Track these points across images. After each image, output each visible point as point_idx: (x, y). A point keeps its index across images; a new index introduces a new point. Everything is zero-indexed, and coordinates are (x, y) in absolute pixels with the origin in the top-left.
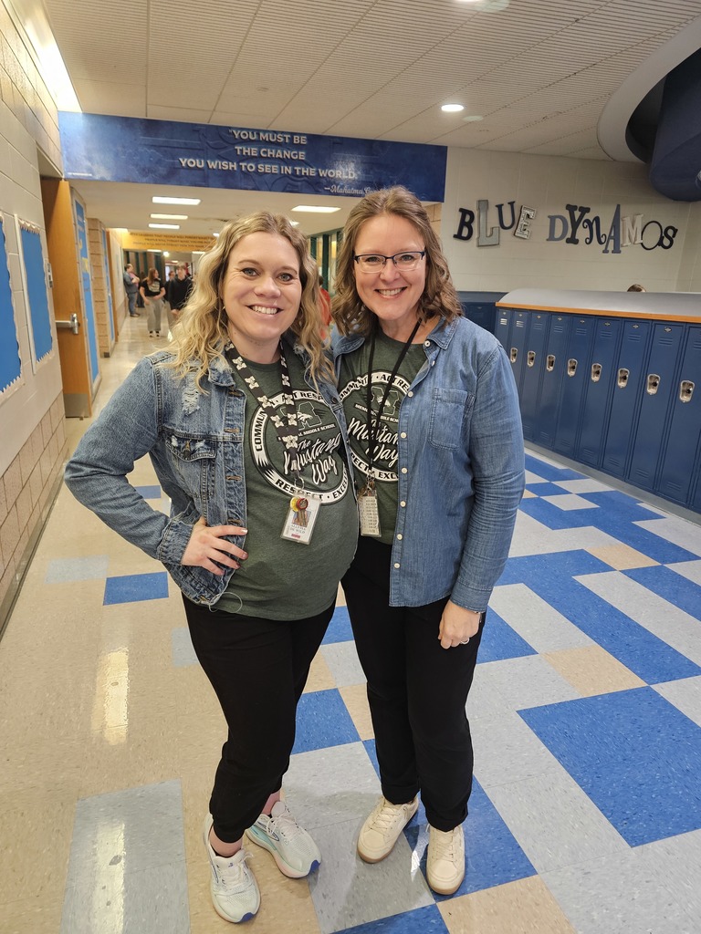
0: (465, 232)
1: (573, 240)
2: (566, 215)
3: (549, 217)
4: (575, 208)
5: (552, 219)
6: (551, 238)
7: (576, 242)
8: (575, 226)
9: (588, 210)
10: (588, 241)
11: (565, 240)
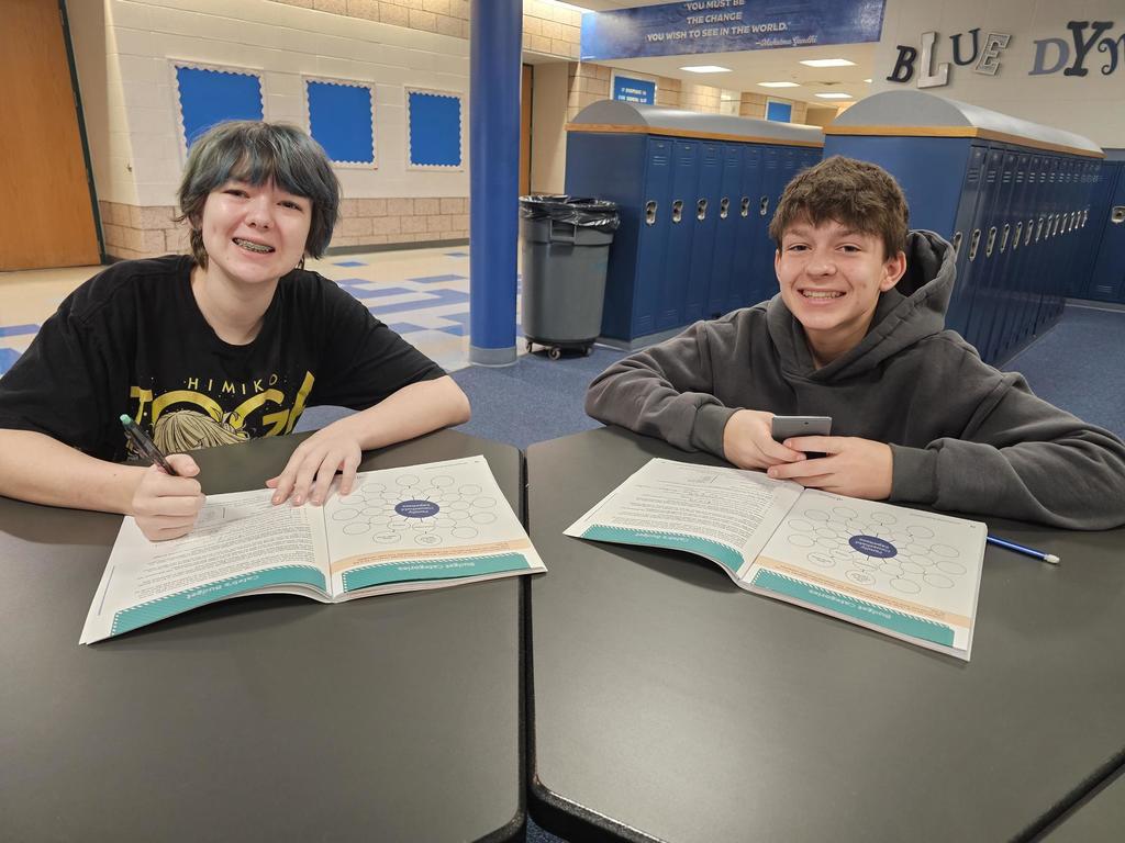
0: (904, 72)
1: (1078, 70)
2: (1069, 37)
3: (1036, 42)
4: (1085, 25)
5: (1042, 46)
6: (1038, 70)
7: (1083, 73)
8: (1082, 50)
9: (1109, 25)
10: (1106, 70)
11: (1062, 71)
